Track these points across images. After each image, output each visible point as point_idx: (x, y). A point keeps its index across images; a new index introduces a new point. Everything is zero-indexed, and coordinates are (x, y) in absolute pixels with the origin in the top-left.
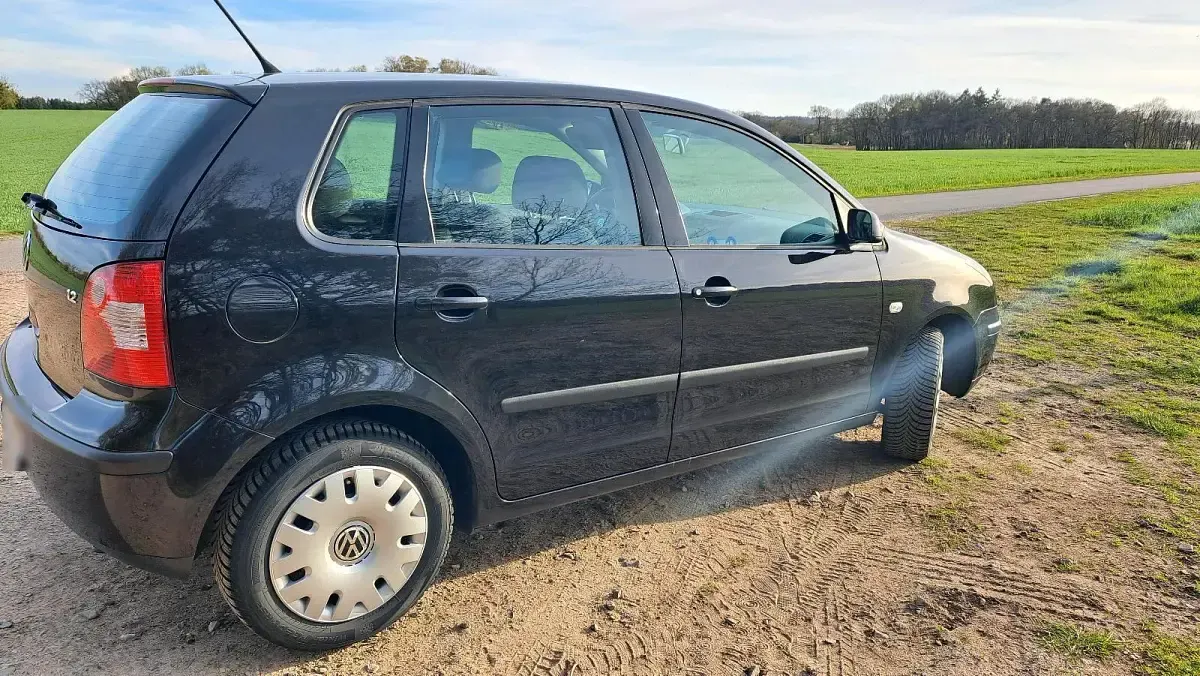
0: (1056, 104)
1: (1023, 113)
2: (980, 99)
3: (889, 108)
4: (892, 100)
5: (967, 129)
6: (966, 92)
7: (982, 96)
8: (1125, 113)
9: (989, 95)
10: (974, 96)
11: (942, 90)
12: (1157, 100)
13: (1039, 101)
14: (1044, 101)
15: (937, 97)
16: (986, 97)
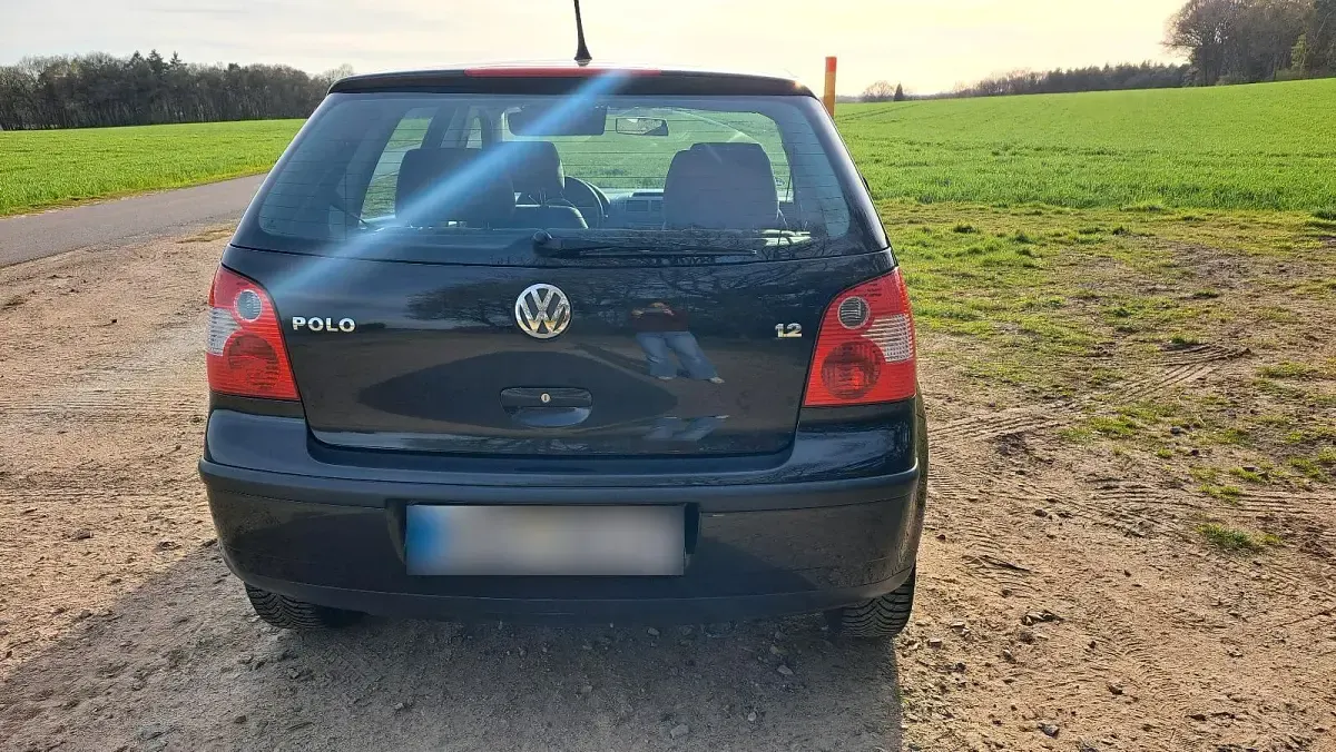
0: (246, 70)
1: (210, 79)
2: (156, 63)
3: (36, 75)
4: (37, 63)
5: (152, 101)
6: (137, 55)
7: (159, 60)
8: (316, 79)
9: (167, 60)
10: (149, 60)
11: (105, 52)
12: (344, 66)
13: (226, 67)
14: (231, 66)
15: (101, 62)
16: (164, 61)
